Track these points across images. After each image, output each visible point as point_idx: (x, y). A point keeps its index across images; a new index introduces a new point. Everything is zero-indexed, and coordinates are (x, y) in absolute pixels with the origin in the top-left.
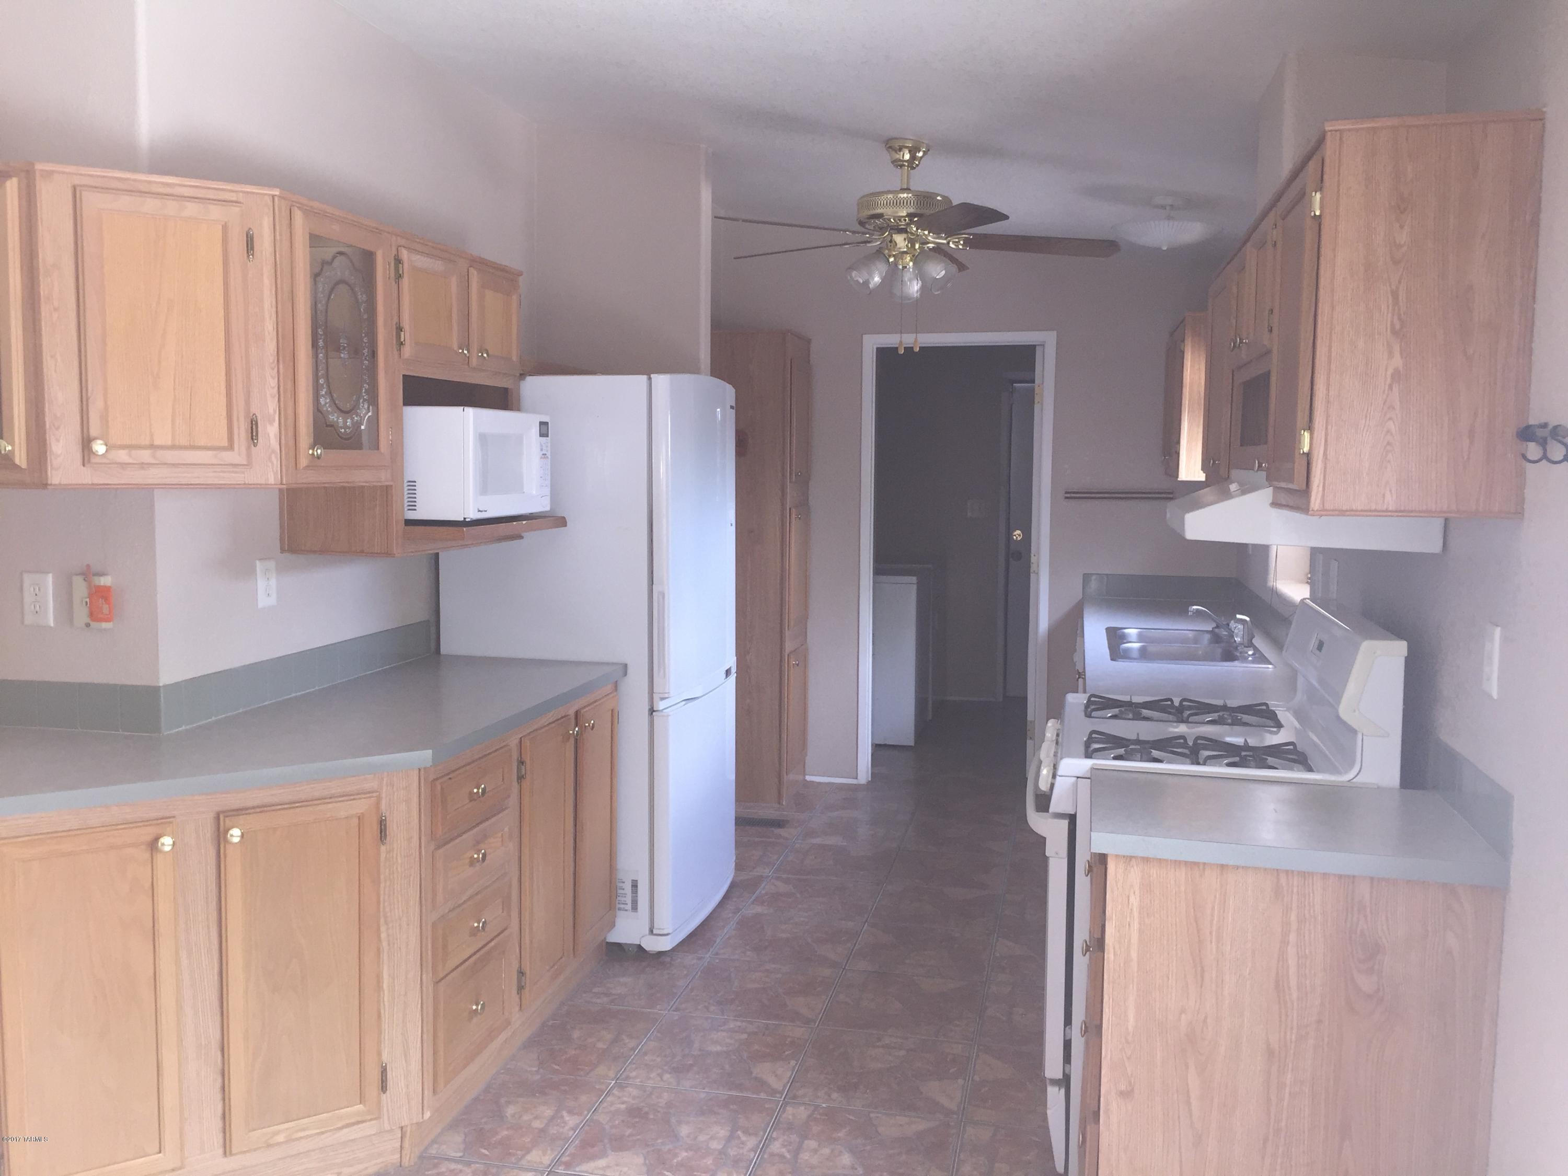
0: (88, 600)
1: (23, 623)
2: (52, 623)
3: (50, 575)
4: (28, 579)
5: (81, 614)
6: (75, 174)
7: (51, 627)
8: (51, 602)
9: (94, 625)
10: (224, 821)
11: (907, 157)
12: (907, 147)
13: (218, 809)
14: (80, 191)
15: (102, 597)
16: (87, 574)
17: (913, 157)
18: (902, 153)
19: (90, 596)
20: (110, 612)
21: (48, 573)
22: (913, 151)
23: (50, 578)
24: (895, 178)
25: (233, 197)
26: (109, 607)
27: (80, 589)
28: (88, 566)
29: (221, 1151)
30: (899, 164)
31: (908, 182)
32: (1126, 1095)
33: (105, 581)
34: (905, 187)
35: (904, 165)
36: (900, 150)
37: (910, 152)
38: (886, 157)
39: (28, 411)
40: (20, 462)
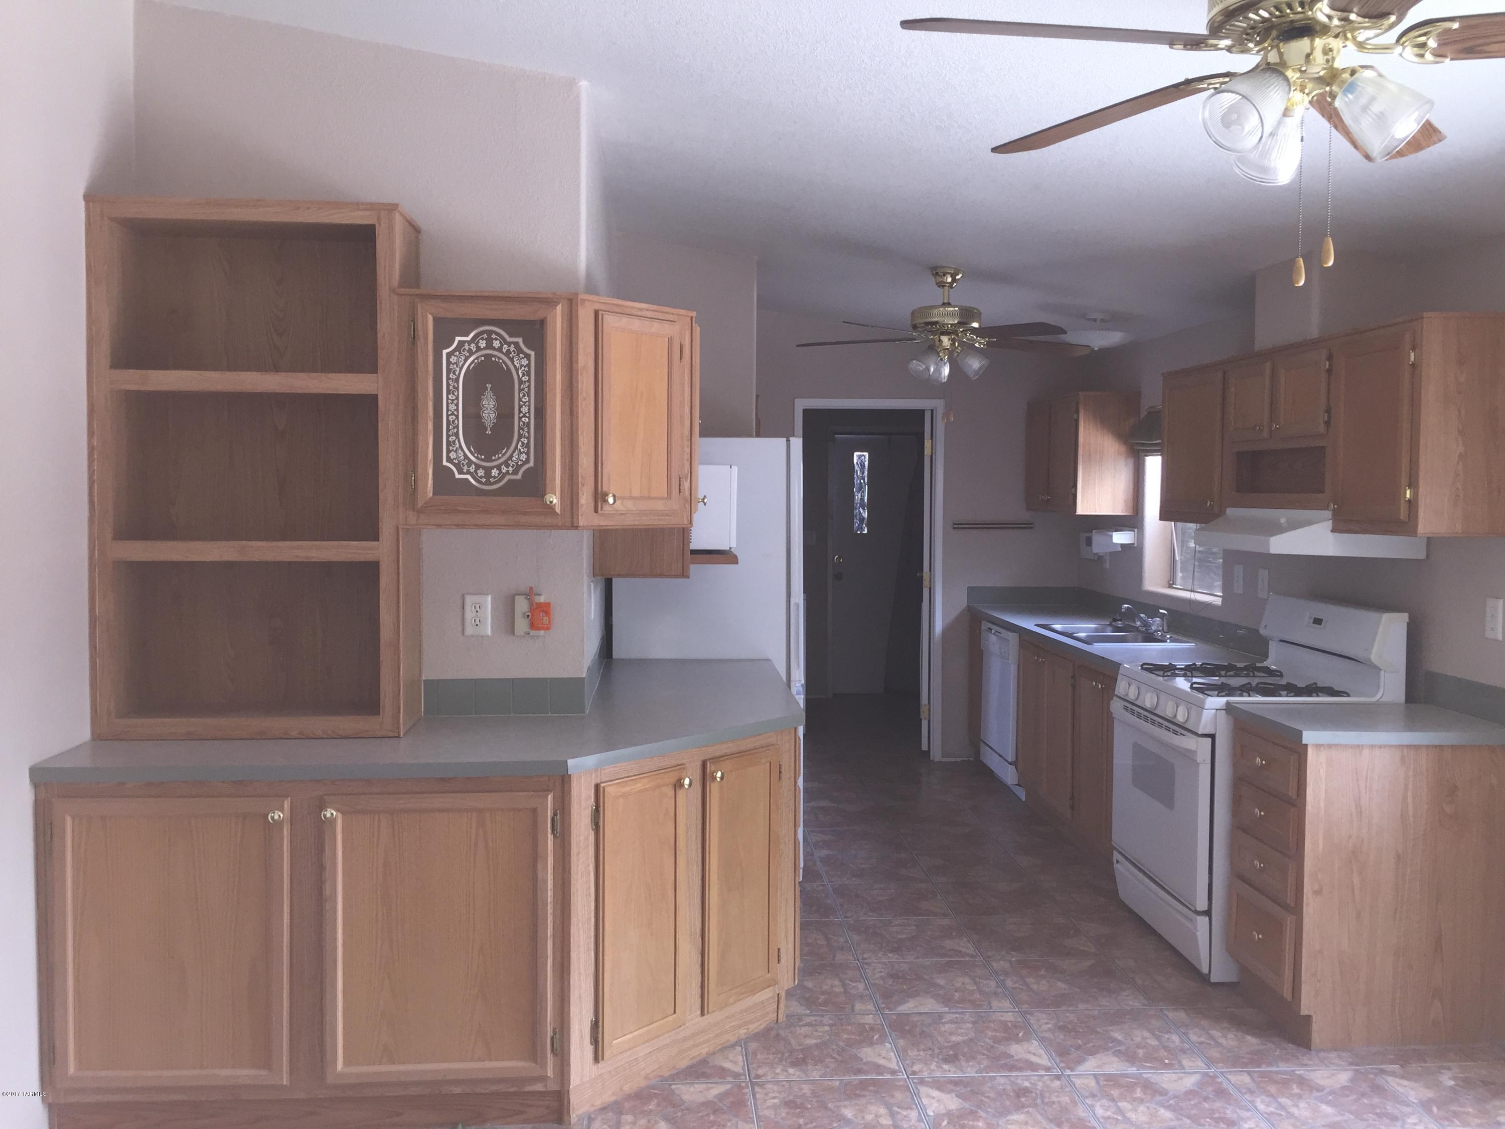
0: (530, 614)
1: (463, 633)
2: (489, 633)
3: (490, 596)
4: (469, 600)
5: (521, 625)
6: (597, 302)
7: (488, 636)
8: (490, 618)
9: (533, 633)
10: (710, 767)
11: (949, 280)
12: (949, 273)
13: (703, 758)
14: (602, 315)
15: (543, 611)
16: (530, 594)
17: (954, 280)
18: (945, 278)
19: (531, 610)
20: (549, 621)
21: (487, 594)
22: (953, 276)
23: (489, 599)
24: (939, 295)
25: (671, 317)
26: (549, 618)
27: (522, 605)
28: (531, 588)
29: (699, 1012)
30: (941, 285)
31: (949, 300)
32: (1318, 893)
33: (542, 599)
34: (946, 301)
35: (945, 286)
36: (944, 275)
37: (951, 276)
38: (932, 281)
39: (563, 473)
40: (558, 510)
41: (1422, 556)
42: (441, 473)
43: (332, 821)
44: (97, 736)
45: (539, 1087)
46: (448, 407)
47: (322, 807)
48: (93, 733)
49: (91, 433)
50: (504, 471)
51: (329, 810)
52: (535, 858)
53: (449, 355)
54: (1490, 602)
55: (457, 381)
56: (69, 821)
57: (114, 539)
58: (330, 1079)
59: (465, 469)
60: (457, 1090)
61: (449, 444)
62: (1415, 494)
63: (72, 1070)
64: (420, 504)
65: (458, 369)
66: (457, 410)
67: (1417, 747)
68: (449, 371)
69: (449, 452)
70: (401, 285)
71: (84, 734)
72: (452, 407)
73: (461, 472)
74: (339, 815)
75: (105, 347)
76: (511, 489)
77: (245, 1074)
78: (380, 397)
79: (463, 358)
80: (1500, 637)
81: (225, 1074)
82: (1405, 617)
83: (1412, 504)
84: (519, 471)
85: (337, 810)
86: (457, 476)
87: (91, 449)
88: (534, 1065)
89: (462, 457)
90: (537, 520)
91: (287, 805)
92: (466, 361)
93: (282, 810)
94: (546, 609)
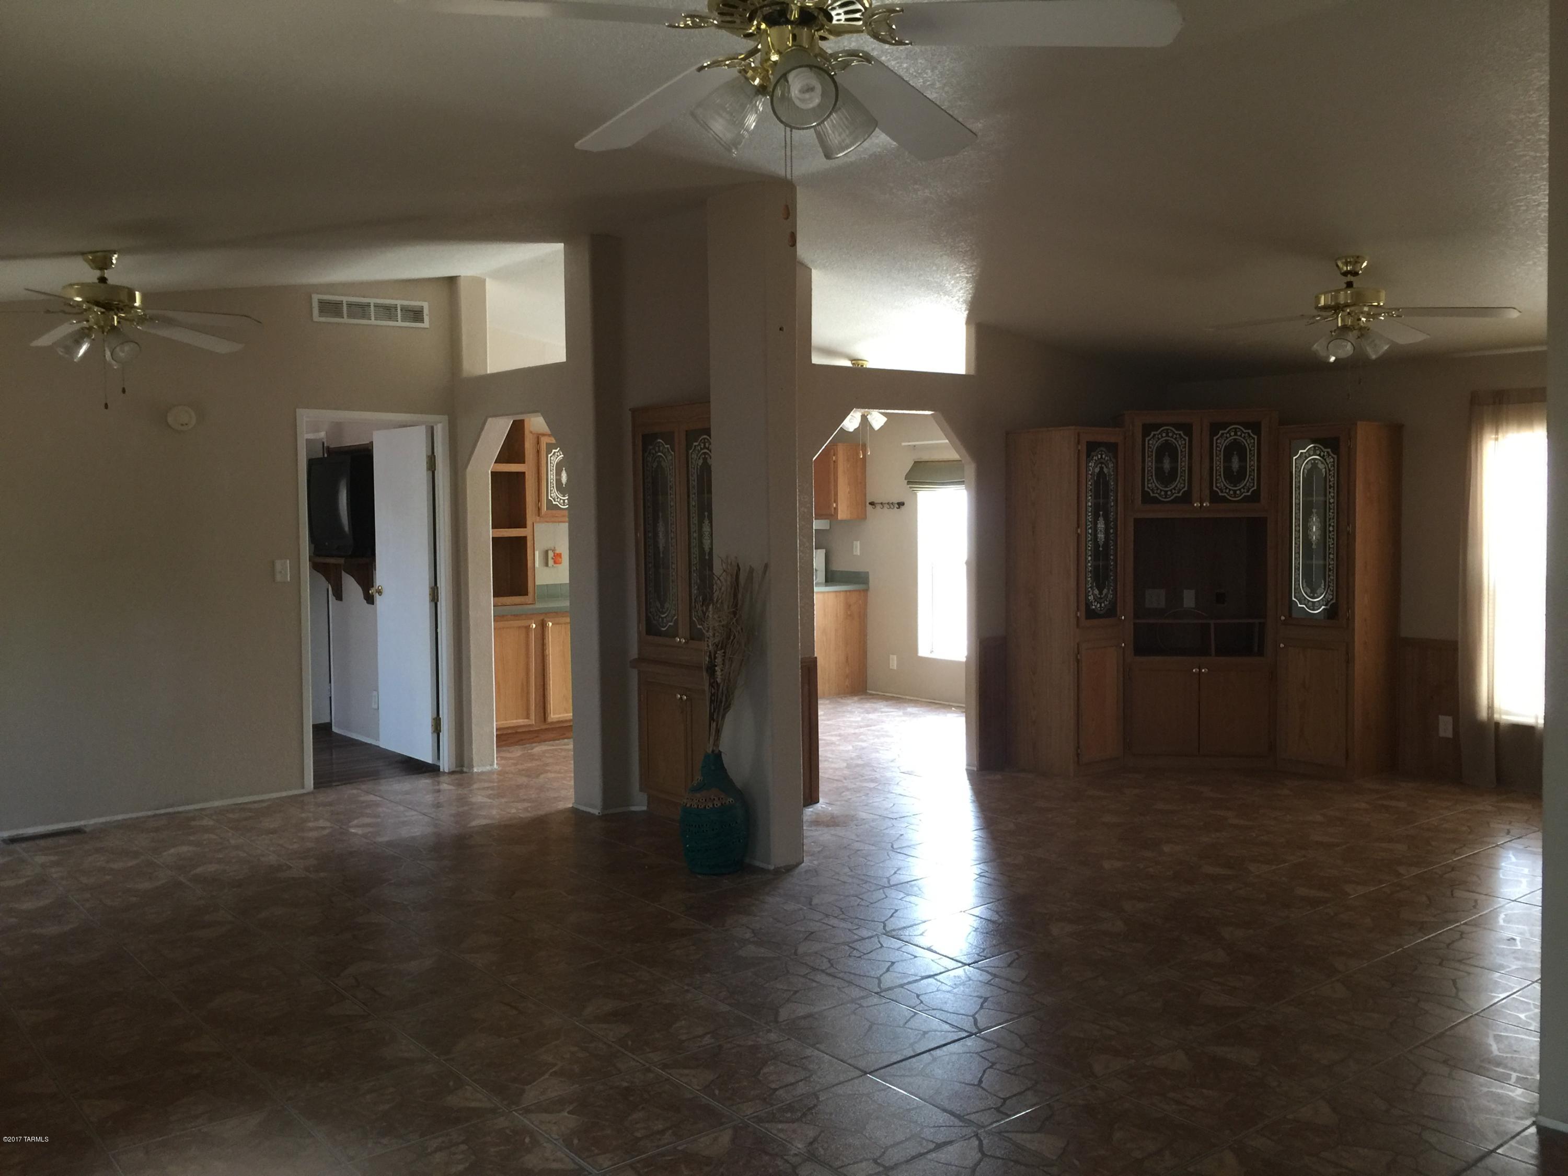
2: (538, 566)
5: (551, 562)
9: (558, 564)
16: (553, 549)
19: (554, 556)
27: (551, 554)
41: (828, 528)
42: (549, 502)
46: (550, 476)
53: (551, 457)
54: (855, 542)
61: (551, 491)
62: (837, 505)
64: (542, 513)
65: (553, 462)
66: (553, 478)
67: (840, 592)
68: (550, 463)
69: (550, 494)
73: (555, 501)
78: (527, 473)
79: (555, 458)
80: (859, 554)
82: (824, 550)
83: (836, 509)
89: (555, 496)
93: (535, 624)
94: (560, 555)
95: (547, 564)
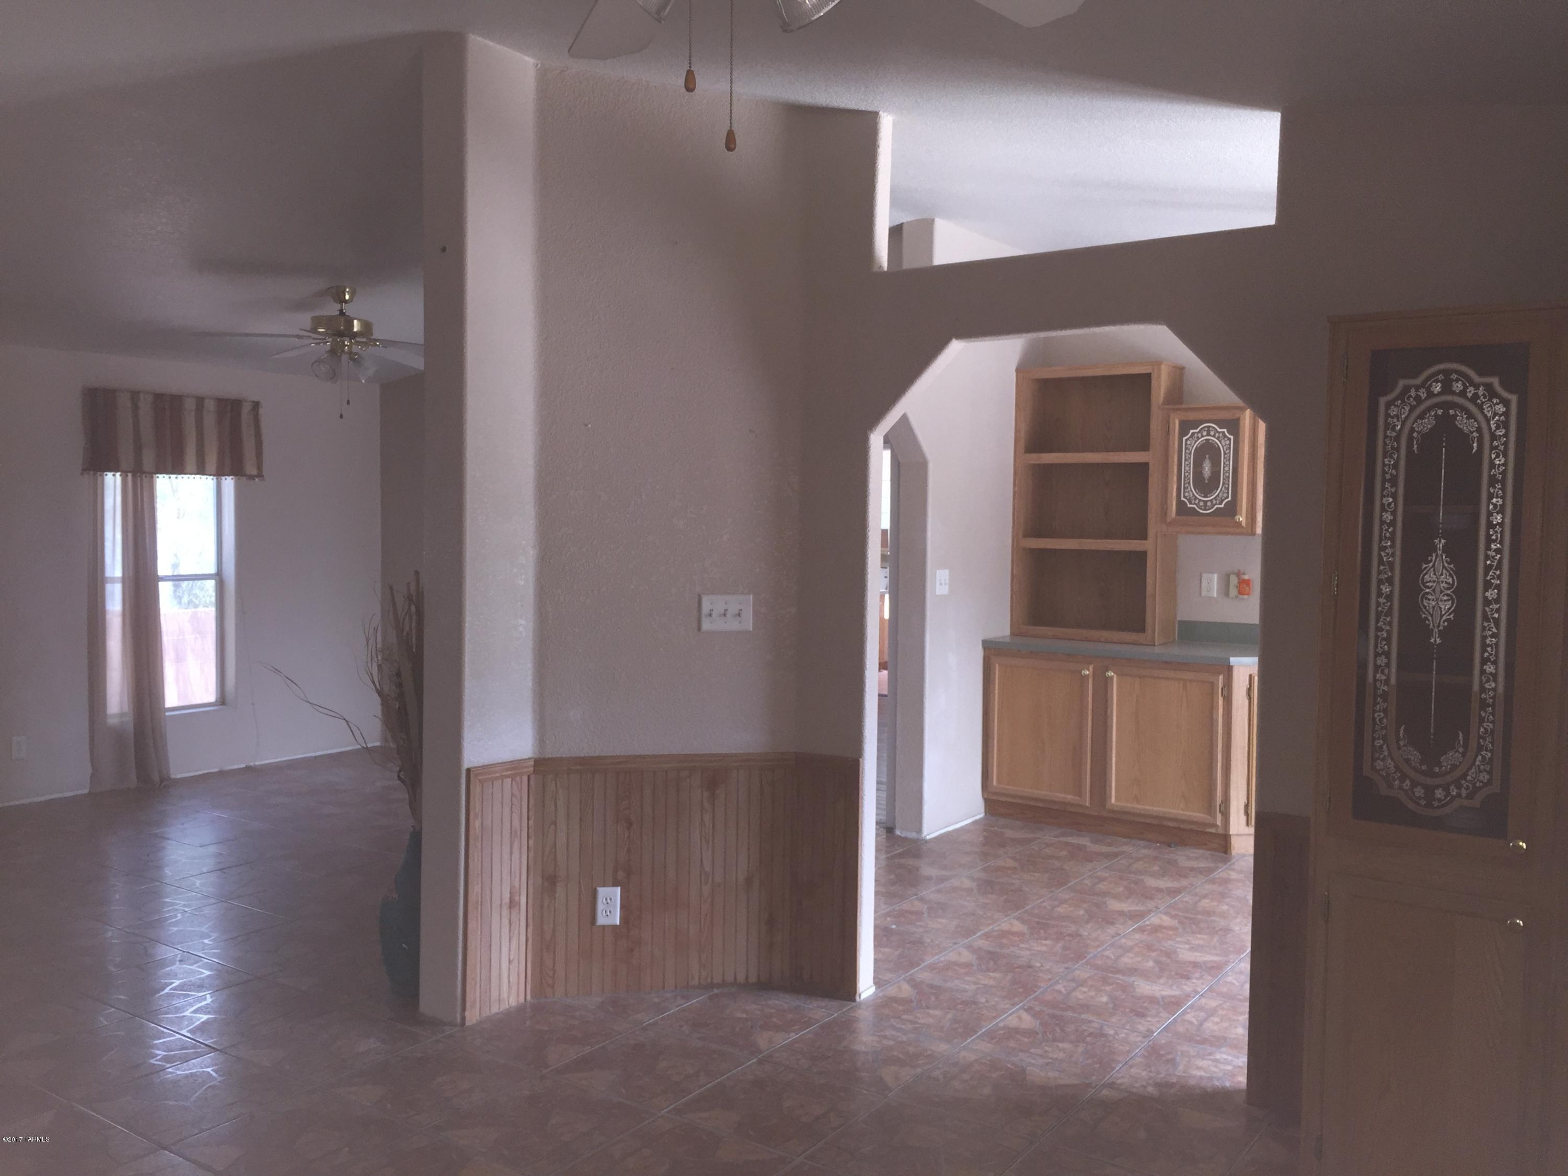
0: (1238, 585)
1: (1200, 595)
2: (1215, 595)
4: (1205, 576)
5: (1233, 592)
7: (1214, 597)
8: (1216, 587)
9: (1241, 596)
16: (1238, 574)
19: (1239, 583)
20: (1250, 590)
21: (1215, 573)
23: (1216, 576)
26: (1249, 588)
27: (1234, 580)
28: (1240, 571)
33: (1246, 577)
39: (1247, 504)
40: (1244, 524)
42: (1181, 504)
43: (1112, 678)
44: (1013, 634)
45: (1213, 830)
46: (1185, 468)
47: (1107, 670)
48: (1011, 633)
49: (1014, 485)
50: (1214, 503)
51: (1110, 672)
52: (1212, 708)
53: (1186, 440)
55: (1190, 454)
56: (997, 666)
57: (1023, 537)
58: (1108, 806)
59: (1193, 502)
60: (1171, 824)
61: (1185, 488)
63: (995, 783)
64: (1168, 520)
65: (1191, 448)
66: (1190, 470)
68: (1186, 449)
69: (1184, 493)
70: (1164, 404)
71: (1007, 632)
72: (1187, 468)
73: (1191, 503)
74: (1115, 676)
75: (1022, 443)
76: (1218, 512)
77: (1069, 798)
78: (1150, 464)
79: (1194, 441)
81: (1060, 796)
84: (1222, 502)
85: (1114, 673)
86: (1189, 506)
87: (1015, 493)
88: (1210, 817)
89: (1192, 496)
90: (1232, 530)
91: (1091, 667)
92: (1195, 443)
93: (1089, 671)
94: (1247, 583)
95: (1227, 594)
